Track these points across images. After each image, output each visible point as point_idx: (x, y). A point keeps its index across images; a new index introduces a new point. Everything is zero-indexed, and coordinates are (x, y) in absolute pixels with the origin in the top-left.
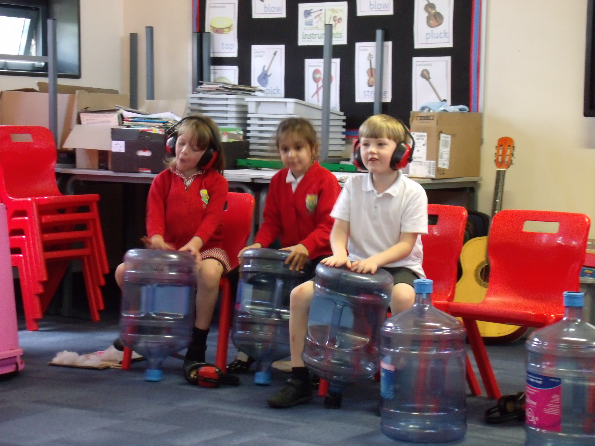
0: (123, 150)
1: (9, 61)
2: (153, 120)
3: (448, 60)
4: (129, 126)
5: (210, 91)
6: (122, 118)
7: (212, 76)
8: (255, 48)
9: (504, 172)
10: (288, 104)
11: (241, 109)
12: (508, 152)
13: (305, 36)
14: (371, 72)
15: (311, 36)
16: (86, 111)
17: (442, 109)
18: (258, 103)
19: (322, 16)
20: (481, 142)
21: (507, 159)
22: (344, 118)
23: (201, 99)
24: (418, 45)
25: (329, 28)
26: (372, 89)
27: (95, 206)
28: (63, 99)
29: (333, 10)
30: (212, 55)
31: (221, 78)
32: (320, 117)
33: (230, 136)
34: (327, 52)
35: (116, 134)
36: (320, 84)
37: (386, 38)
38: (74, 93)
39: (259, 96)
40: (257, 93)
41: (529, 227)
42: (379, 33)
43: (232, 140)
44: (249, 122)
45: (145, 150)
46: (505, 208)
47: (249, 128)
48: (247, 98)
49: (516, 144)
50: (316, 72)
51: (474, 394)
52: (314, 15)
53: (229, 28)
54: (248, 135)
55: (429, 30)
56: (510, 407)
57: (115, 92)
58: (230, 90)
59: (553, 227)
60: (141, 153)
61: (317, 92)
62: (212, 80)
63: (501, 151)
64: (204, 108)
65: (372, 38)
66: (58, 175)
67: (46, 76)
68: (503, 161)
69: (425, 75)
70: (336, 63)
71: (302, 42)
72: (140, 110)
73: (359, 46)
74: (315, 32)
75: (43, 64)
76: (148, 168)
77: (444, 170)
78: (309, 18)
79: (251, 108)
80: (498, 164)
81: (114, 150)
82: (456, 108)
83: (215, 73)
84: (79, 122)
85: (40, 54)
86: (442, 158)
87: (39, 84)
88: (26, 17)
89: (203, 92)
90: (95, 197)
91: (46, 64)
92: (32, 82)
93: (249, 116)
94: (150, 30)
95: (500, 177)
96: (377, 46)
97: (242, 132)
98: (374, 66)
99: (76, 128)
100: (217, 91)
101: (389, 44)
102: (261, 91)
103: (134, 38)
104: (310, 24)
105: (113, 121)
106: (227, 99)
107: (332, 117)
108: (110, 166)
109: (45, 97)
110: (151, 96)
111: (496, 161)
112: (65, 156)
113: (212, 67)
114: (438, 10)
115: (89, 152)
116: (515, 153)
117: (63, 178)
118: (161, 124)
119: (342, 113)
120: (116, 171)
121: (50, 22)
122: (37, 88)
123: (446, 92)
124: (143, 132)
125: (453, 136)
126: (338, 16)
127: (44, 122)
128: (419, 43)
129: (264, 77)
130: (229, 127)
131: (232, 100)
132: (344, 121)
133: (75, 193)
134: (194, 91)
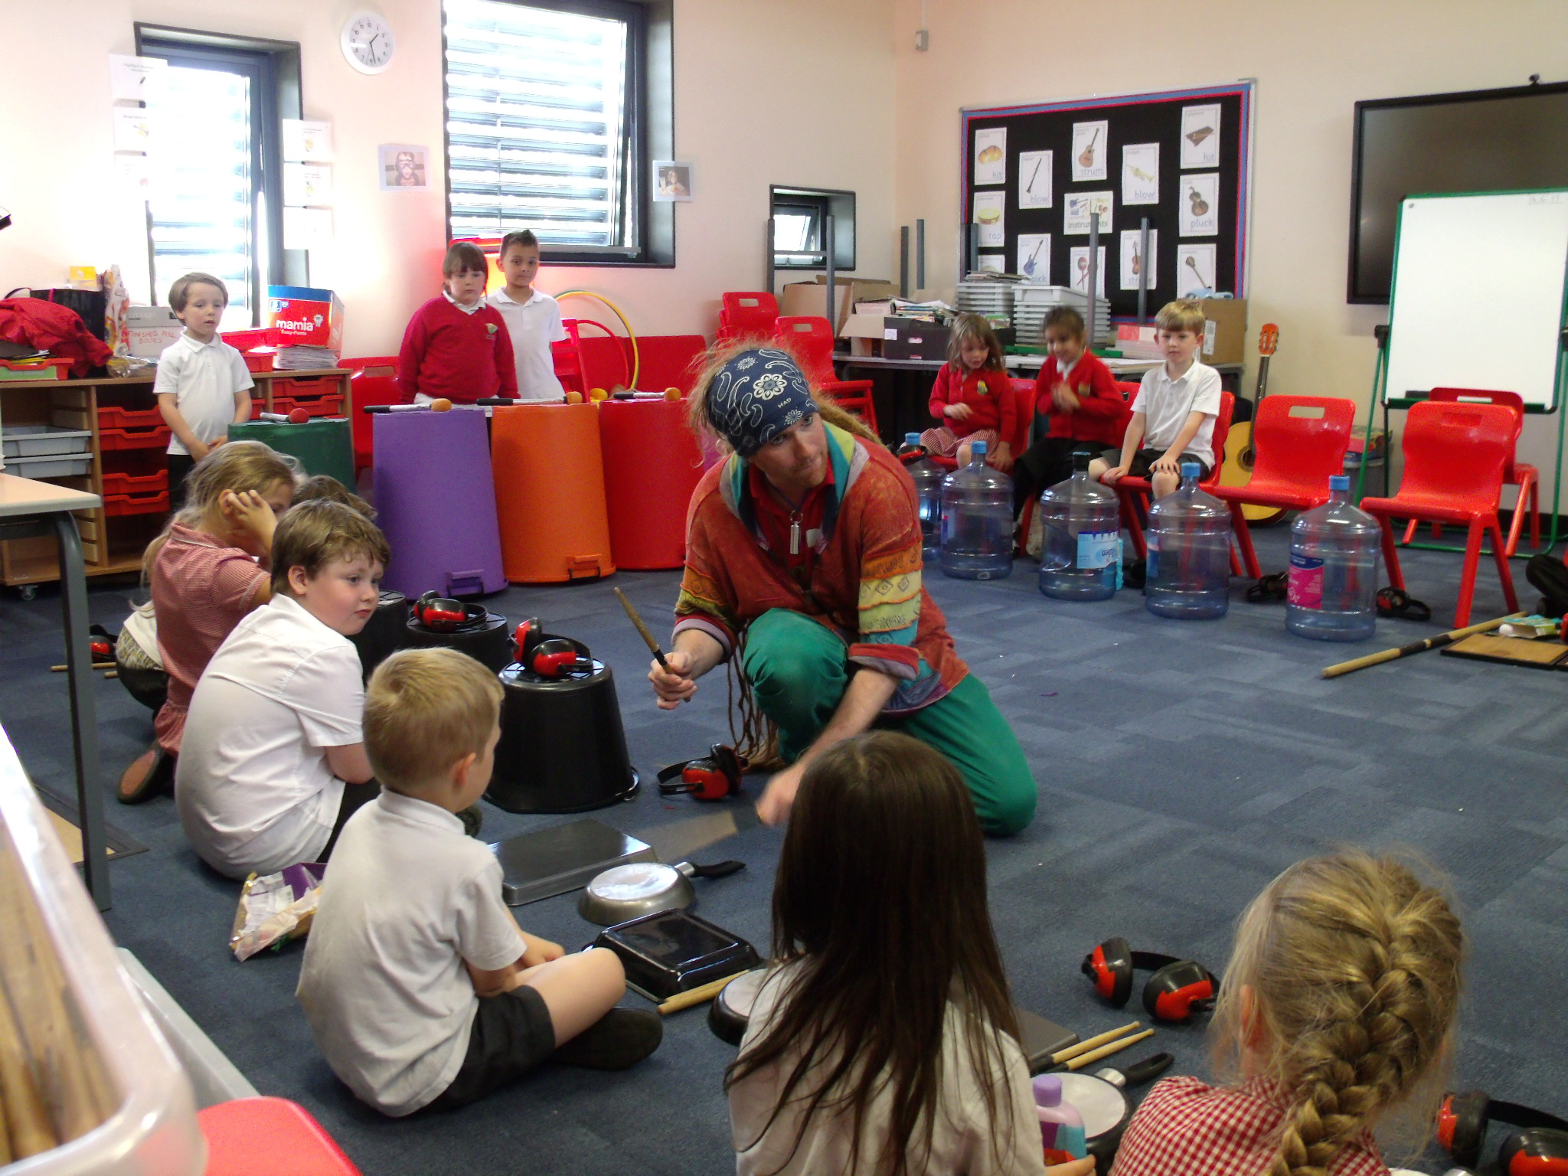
0: (895, 338)
1: (792, 257)
2: (924, 309)
3: (1213, 247)
4: (901, 315)
5: (978, 280)
6: (894, 307)
7: (979, 265)
8: (1022, 238)
9: (1268, 358)
10: (1054, 292)
11: (1007, 297)
12: (1273, 339)
13: (1070, 225)
14: (1136, 260)
15: (1077, 225)
16: (861, 301)
17: (1207, 296)
18: (1025, 291)
19: (1088, 205)
20: (1245, 328)
21: (1271, 345)
22: (1109, 305)
23: (969, 287)
24: (1182, 234)
25: (1095, 217)
26: (1138, 276)
27: (869, 391)
28: (840, 290)
29: (1099, 200)
30: (979, 245)
31: (988, 267)
32: (1086, 304)
33: (998, 323)
34: (1093, 240)
35: (889, 323)
36: (1086, 271)
37: (1151, 226)
38: (850, 284)
39: (1025, 284)
40: (1023, 281)
41: (1296, 412)
42: (1144, 221)
43: (999, 328)
44: (1015, 309)
45: (916, 337)
46: (1268, 394)
47: (1015, 316)
48: (1014, 287)
49: (1281, 330)
50: (1081, 260)
51: (1235, 574)
52: (1079, 205)
53: (997, 219)
54: (1015, 322)
55: (1194, 218)
56: (1270, 586)
57: (889, 282)
58: (999, 279)
59: (1318, 413)
60: (913, 341)
61: (1082, 280)
62: (979, 269)
63: (1265, 338)
64: (972, 297)
65: (1138, 227)
66: (835, 362)
67: (825, 269)
68: (1267, 348)
69: (1190, 262)
70: (1102, 250)
71: (1067, 231)
72: (910, 299)
73: (1124, 234)
74: (1081, 221)
75: (821, 258)
76: (918, 354)
77: (1208, 356)
78: (1075, 208)
79: (1018, 296)
80: (1263, 350)
81: (886, 338)
82: (1221, 295)
83: (982, 262)
84: (854, 311)
85: (819, 249)
86: (1207, 343)
87: (818, 277)
88: (807, 215)
89: (971, 281)
90: (870, 382)
91: (825, 259)
92: (811, 275)
93: (1015, 303)
94: (921, 224)
95: (1264, 364)
96: (1142, 235)
97: (1008, 320)
98: (1139, 254)
99: (852, 318)
100: (985, 280)
101: (1155, 232)
102: (1027, 279)
103: (905, 231)
104: (1075, 213)
105: (885, 310)
106: (994, 287)
107: (1098, 304)
108: (883, 354)
109: (823, 290)
110: (921, 285)
111: (1261, 347)
112: (841, 344)
113: (979, 257)
114: (1203, 198)
115: (864, 340)
116: (1280, 339)
117: (839, 365)
118: (931, 313)
119: (1107, 300)
120: (886, 357)
121: (829, 218)
122: (816, 281)
123: (1210, 278)
124: (914, 320)
125: (1218, 323)
126: (1104, 206)
127: (822, 312)
128: (1184, 231)
129: (1030, 266)
130: (996, 314)
131: (999, 288)
132: (1109, 308)
133: (850, 380)
134: (962, 280)
